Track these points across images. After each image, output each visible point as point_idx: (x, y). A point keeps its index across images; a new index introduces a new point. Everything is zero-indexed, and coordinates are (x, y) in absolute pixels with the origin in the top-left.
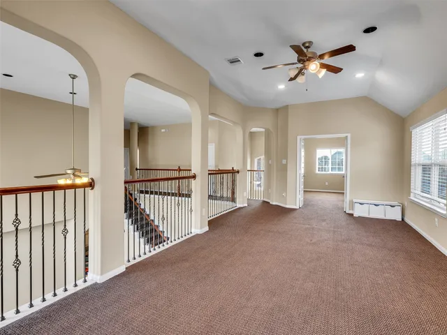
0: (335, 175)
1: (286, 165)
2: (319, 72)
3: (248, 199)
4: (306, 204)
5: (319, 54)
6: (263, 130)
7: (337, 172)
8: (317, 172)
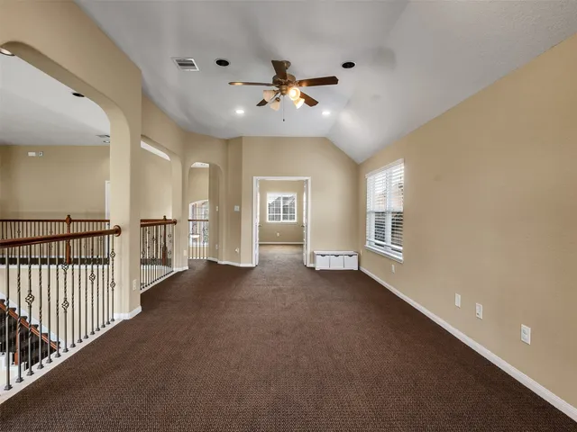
0: (287, 224)
1: (240, 213)
2: (298, 101)
3: (189, 260)
4: (262, 261)
5: (298, 79)
6: (207, 165)
7: (289, 221)
8: (268, 221)
